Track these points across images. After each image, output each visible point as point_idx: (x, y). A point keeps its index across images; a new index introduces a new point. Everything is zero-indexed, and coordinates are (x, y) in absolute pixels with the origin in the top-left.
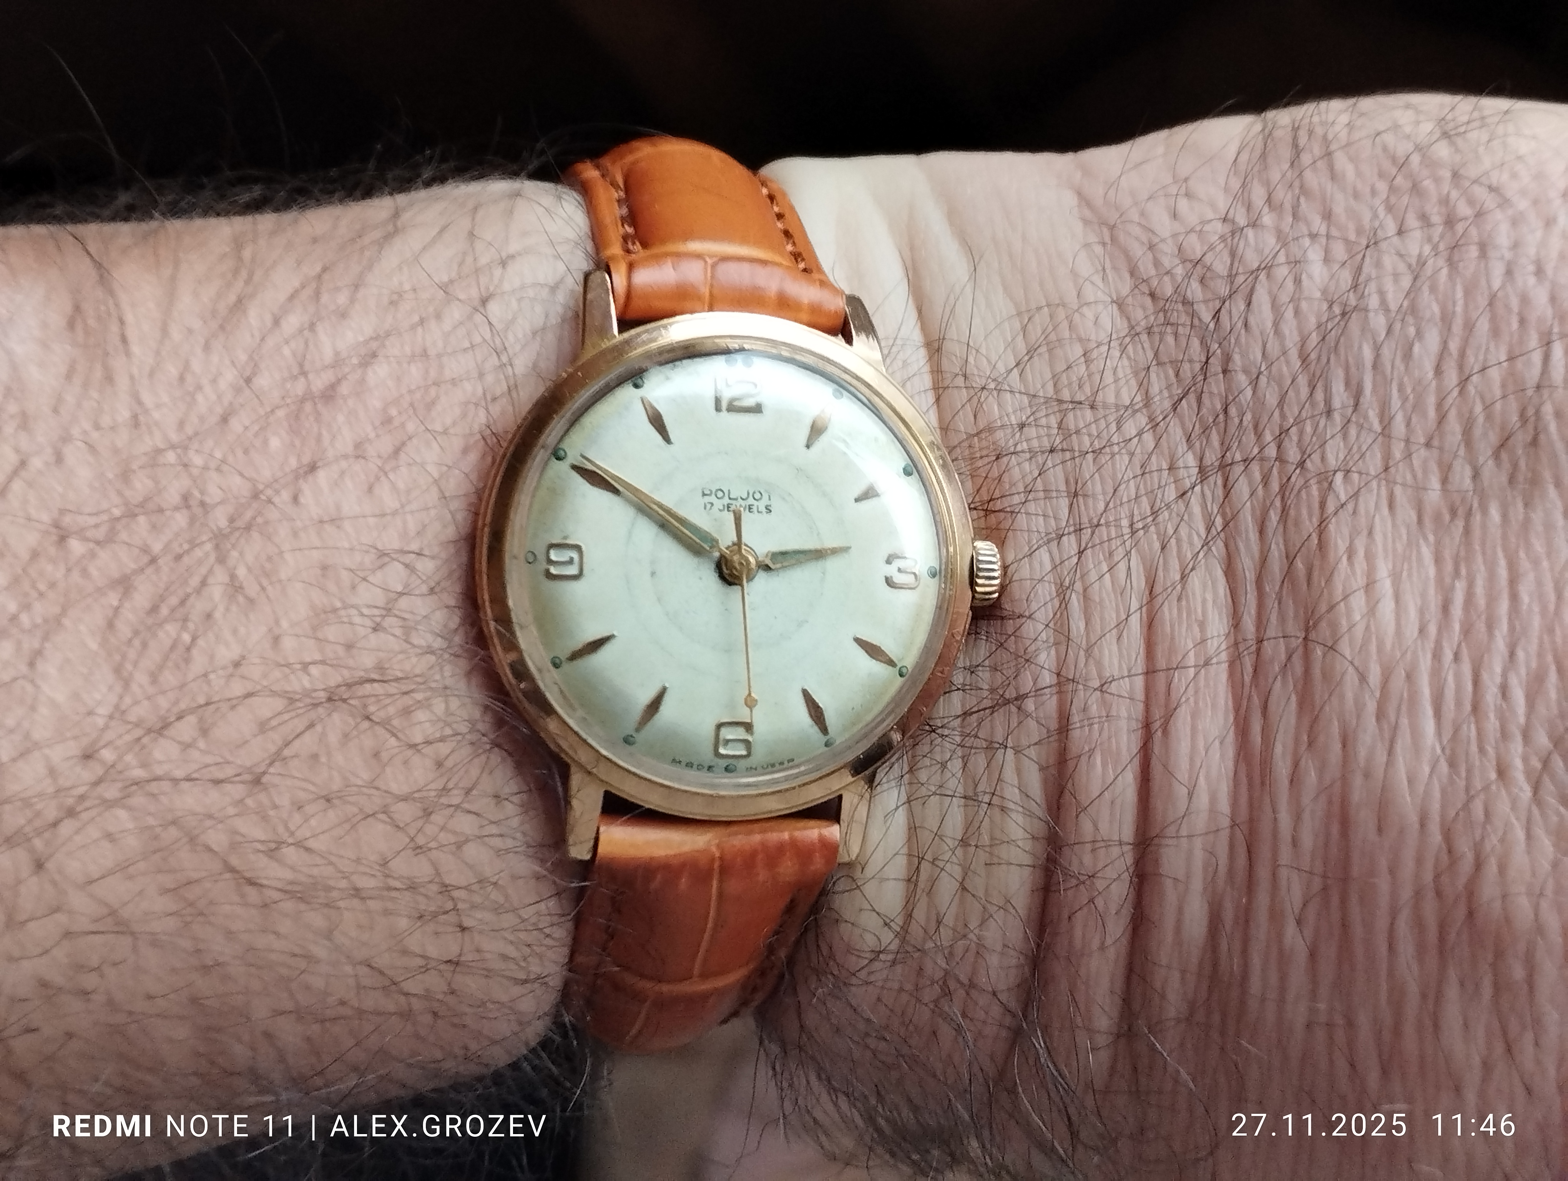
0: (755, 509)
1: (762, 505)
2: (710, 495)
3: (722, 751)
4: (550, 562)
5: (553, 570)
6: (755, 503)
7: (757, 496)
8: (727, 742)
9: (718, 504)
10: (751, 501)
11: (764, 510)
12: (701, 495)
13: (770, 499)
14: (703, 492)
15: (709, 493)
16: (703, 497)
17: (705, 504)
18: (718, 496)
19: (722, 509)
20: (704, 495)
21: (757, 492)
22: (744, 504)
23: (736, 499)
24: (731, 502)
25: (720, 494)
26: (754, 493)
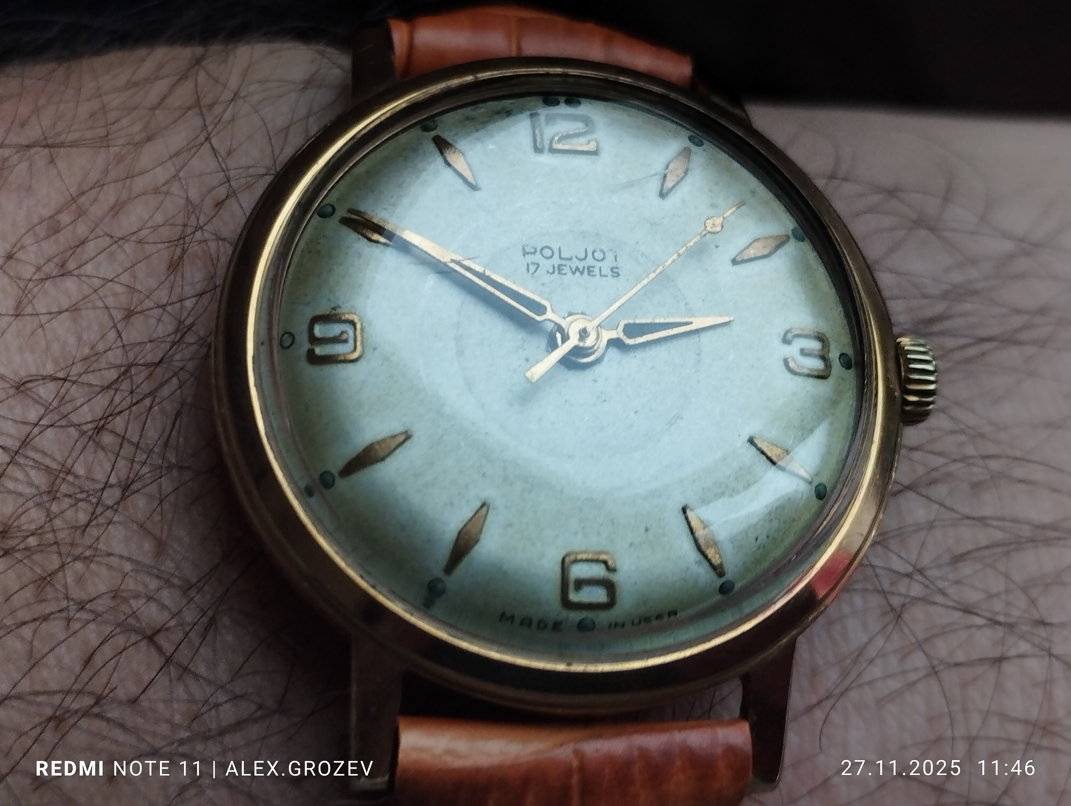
0: (596, 271)
1: (606, 267)
2: (535, 253)
3: (574, 597)
4: (314, 340)
5: (319, 351)
6: (598, 265)
7: (599, 255)
8: (580, 584)
9: (546, 265)
10: (590, 261)
11: (610, 273)
12: (521, 253)
13: (616, 260)
14: (524, 249)
15: (533, 250)
16: (524, 255)
17: (528, 265)
18: (545, 255)
19: (551, 271)
20: (525, 253)
21: (598, 250)
22: (581, 265)
23: (570, 259)
24: (564, 262)
25: (547, 253)
26: (594, 252)
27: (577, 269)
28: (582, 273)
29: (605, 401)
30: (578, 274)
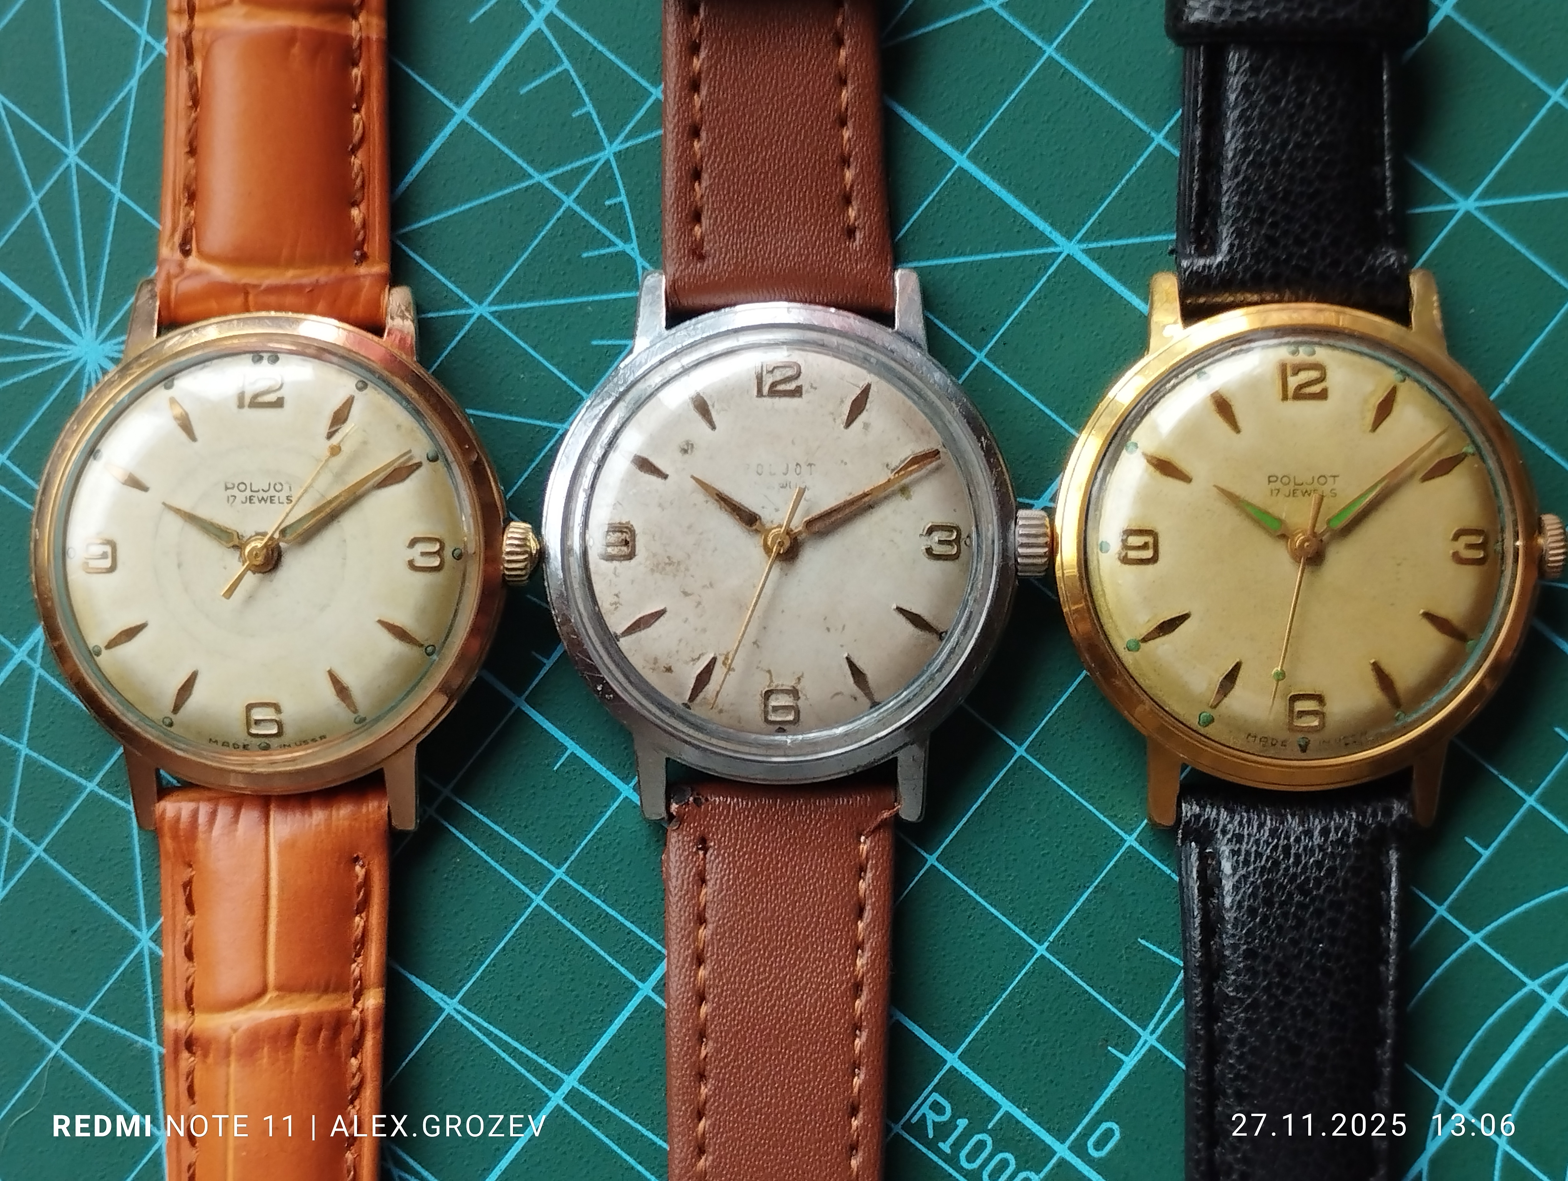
0: (276, 499)
3: (254, 730)
5: (91, 564)
6: (277, 494)
7: (278, 487)
8: (258, 722)
9: (241, 497)
10: (272, 492)
22: (265, 495)
23: (258, 491)
24: (254, 494)
25: (242, 487)
26: (275, 484)
27: (263, 498)
28: (266, 501)
30: (263, 502)
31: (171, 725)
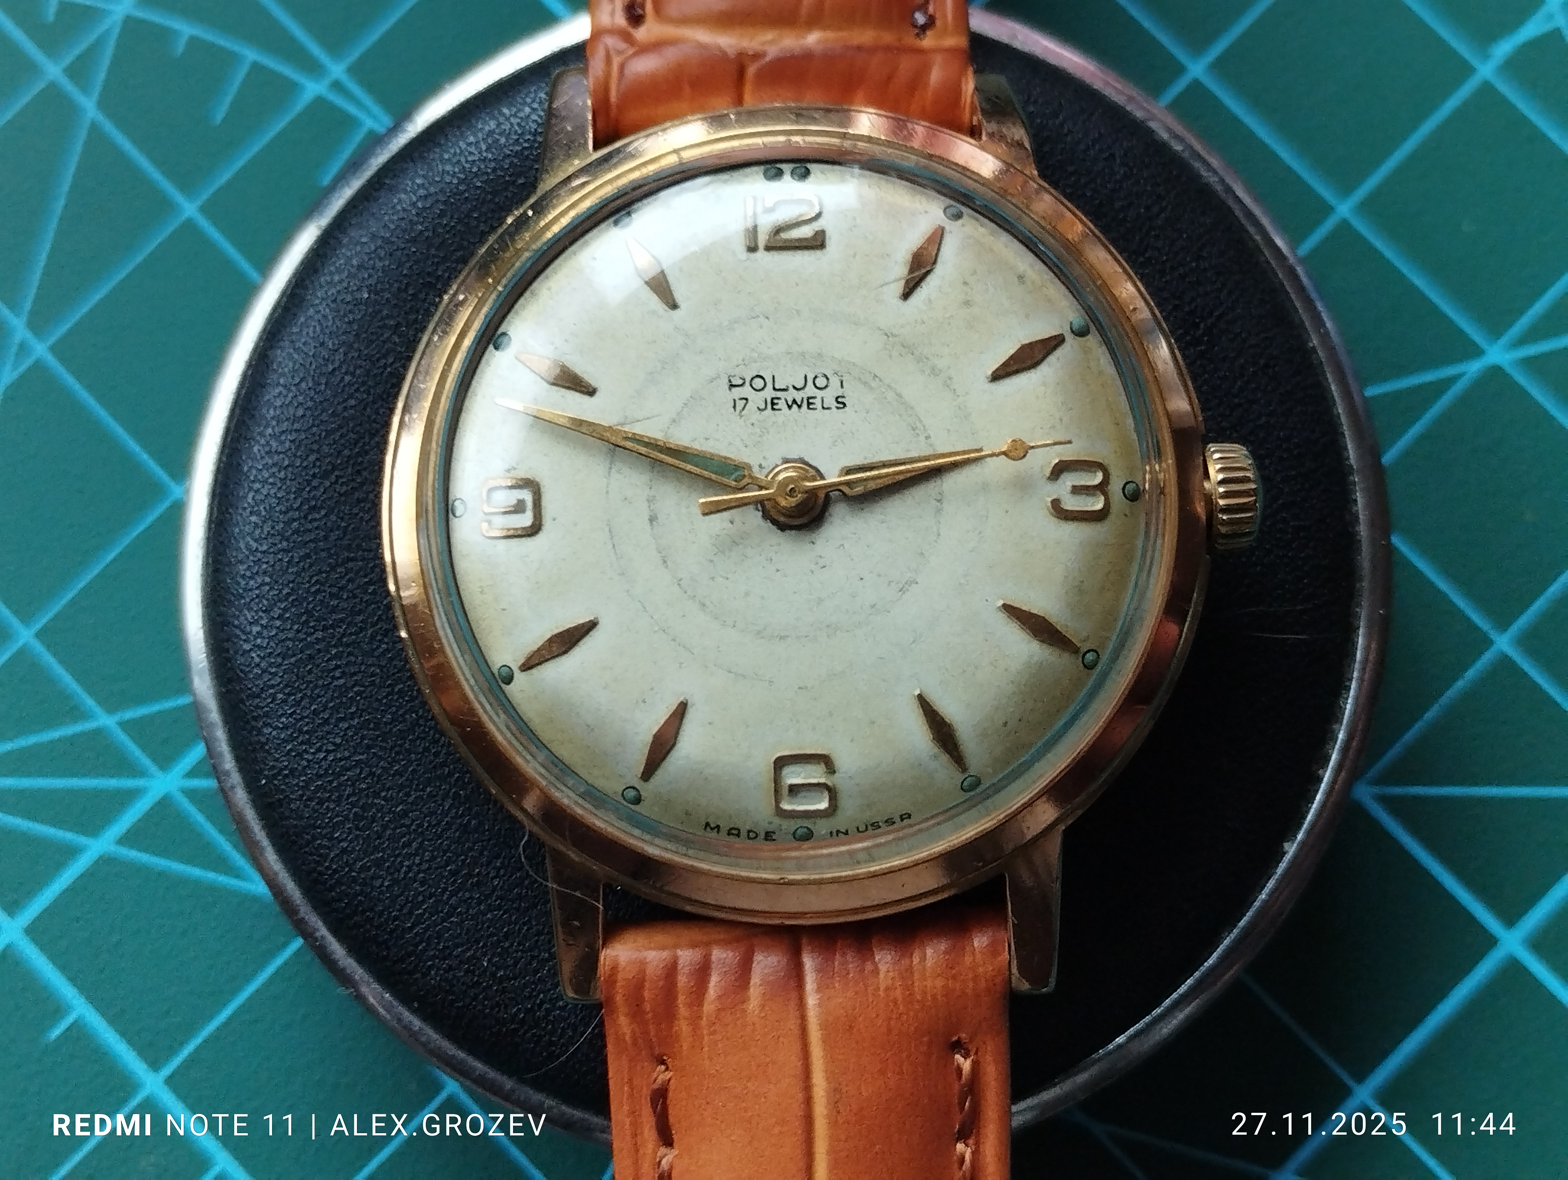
0: (818, 402)
1: (829, 397)
2: (743, 384)
3: (788, 805)
6: (819, 394)
7: (821, 382)
8: (795, 789)
9: (757, 399)
10: (810, 390)
11: (835, 404)
12: (727, 387)
13: (842, 386)
14: (730, 381)
15: (740, 382)
16: (730, 389)
17: (735, 401)
18: (754, 386)
19: (763, 407)
20: (732, 386)
21: (819, 375)
22: (798, 396)
23: (787, 389)
24: (778, 394)
25: (758, 383)
26: (816, 377)
27: (794, 401)
28: (799, 407)
29: (824, 567)
30: (795, 408)
31: (638, 800)
